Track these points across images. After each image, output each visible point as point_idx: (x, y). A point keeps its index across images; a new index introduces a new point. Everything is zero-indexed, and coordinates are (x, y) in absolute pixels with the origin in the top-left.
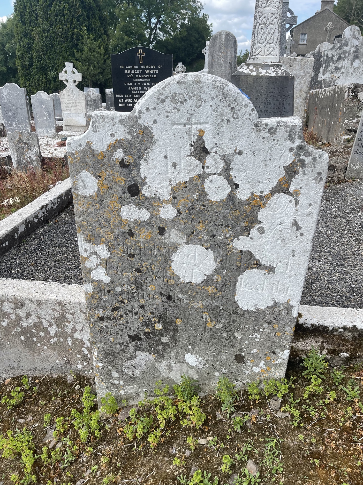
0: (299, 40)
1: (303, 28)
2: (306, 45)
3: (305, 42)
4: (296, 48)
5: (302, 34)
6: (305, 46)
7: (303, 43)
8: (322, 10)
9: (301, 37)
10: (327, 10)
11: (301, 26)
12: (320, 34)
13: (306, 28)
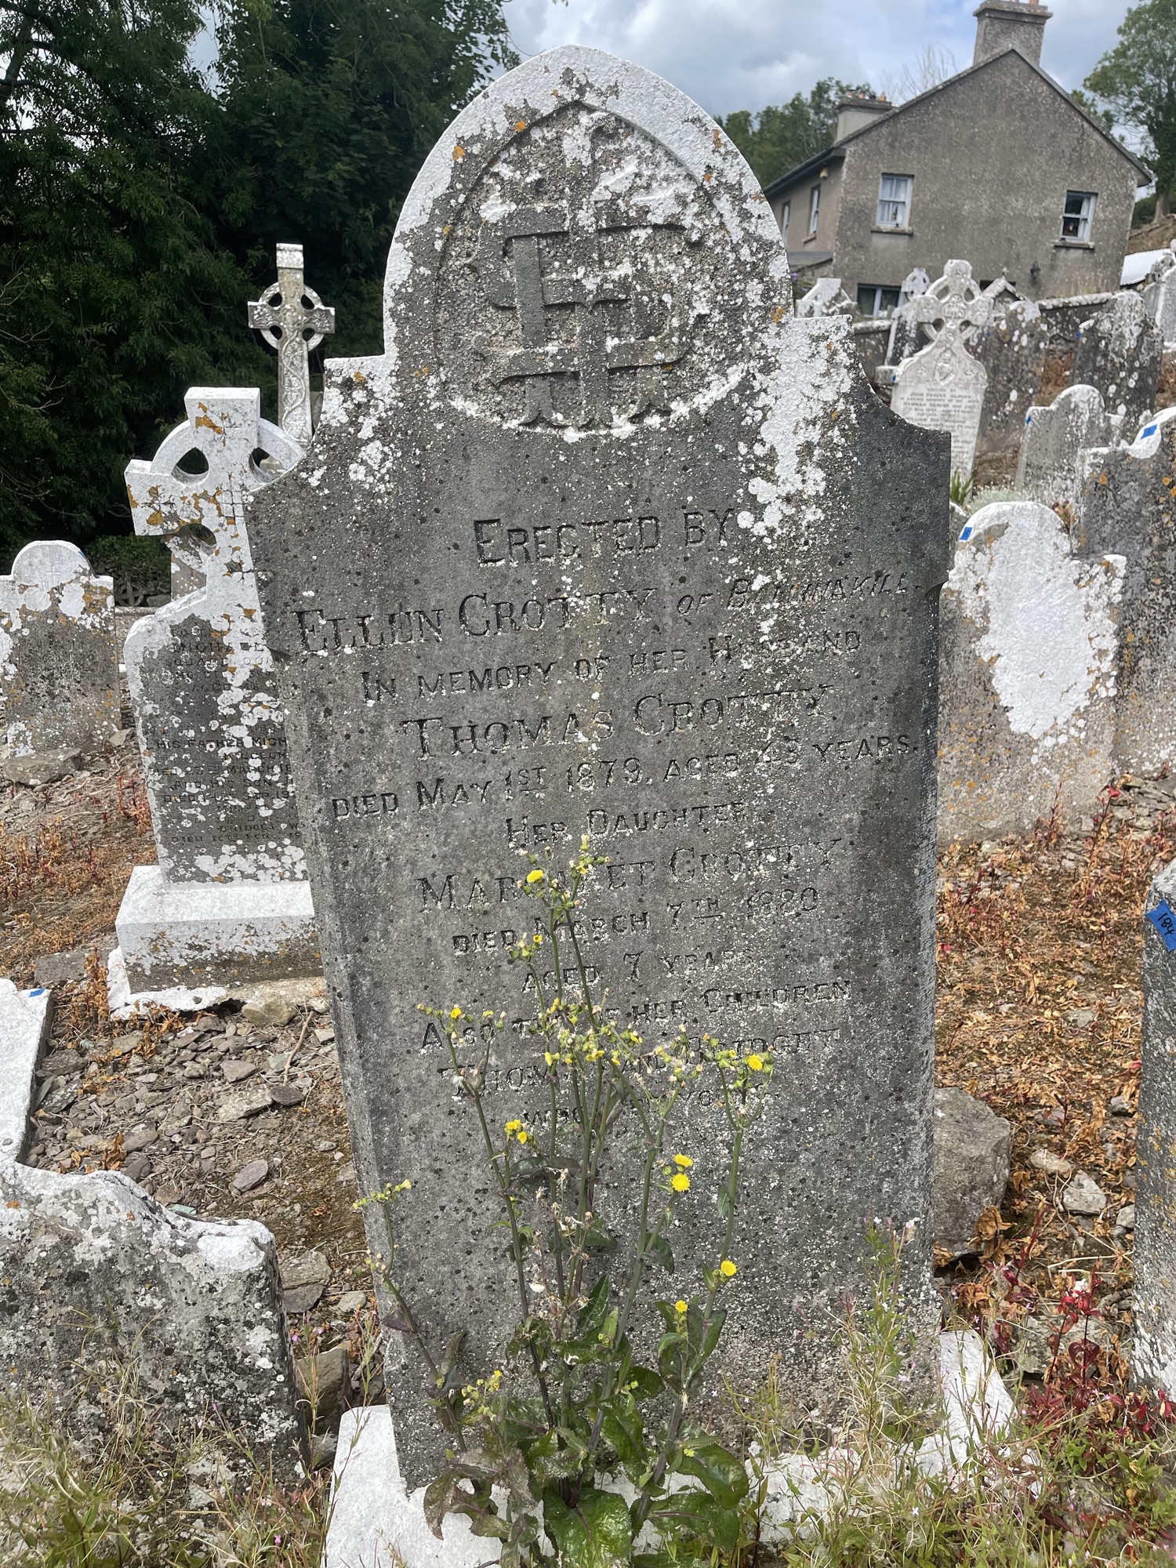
0: (873, 209)
1: (892, 146)
2: (911, 235)
3: (904, 221)
4: (860, 247)
5: (888, 176)
6: (902, 242)
7: (888, 226)
8: (985, 58)
9: (885, 192)
10: (1012, 59)
11: (885, 130)
12: (977, 182)
13: (910, 145)
